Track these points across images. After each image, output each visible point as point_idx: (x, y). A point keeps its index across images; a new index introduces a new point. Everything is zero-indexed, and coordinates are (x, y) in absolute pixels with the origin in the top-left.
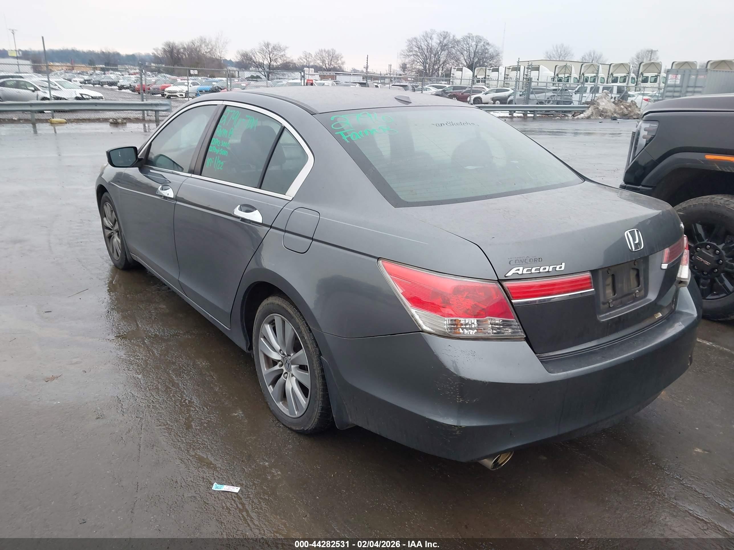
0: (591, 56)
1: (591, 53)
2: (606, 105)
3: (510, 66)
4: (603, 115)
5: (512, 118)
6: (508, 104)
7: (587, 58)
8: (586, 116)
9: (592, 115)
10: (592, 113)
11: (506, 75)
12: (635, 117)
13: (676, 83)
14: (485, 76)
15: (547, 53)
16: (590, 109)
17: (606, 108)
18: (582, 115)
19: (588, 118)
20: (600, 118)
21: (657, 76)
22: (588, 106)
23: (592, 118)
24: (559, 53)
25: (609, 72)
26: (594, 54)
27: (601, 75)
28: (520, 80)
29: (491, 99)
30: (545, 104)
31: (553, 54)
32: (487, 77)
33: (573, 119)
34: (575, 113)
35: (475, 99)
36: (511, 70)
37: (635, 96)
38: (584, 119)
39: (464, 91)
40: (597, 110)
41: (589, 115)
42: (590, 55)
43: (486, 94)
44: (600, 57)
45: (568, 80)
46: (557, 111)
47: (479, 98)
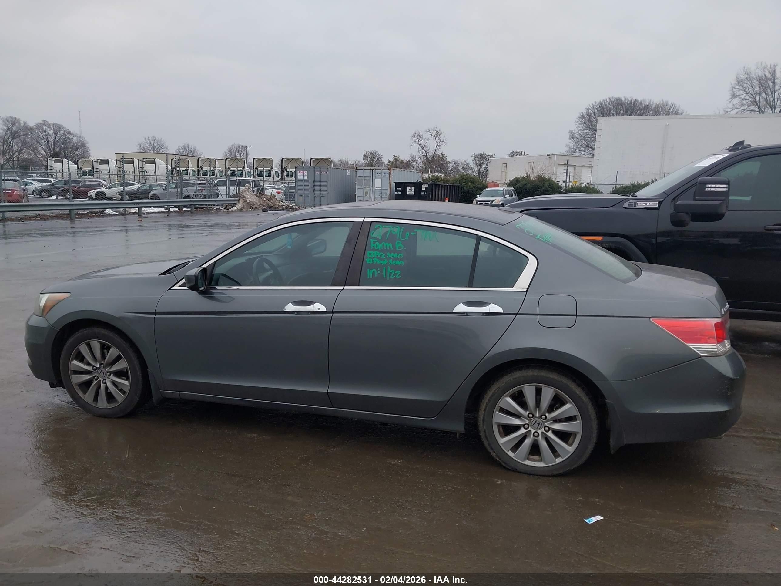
0: (186, 150)
1: (185, 147)
2: (250, 197)
3: (144, 159)
4: (252, 207)
5: (169, 213)
6: (151, 199)
7: (182, 151)
8: (239, 208)
9: (243, 207)
10: (243, 205)
11: (140, 169)
12: (281, 209)
13: (305, 178)
14: (93, 168)
15: (140, 145)
16: (240, 201)
17: (252, 200)
18: (235, 208)
19: (241, 210)
20: (251, 210)
21: (270, 171)
22: (238, 199)
23: (244, 210)
24: (153, 146)
25: (226, 166)
26: (188, 148)
27: (219, 169)
28: (136, 174)
29: (118, 194)
30: (193, 198)
31: (146, 147)
32: (95, 170)
33: (228, 211)
34: (226, 206)
35: (97, 194)
36: (144, 162)
37: (268, 190)
38: (237, 211)
39: (80, 185)
40: (246, 202)
41: (241, 207)
42: (184, 148)
43: (109, 189)
44: (194, 151)
45: (187, 173)
46: (209, 205)
47: (103, 193)
